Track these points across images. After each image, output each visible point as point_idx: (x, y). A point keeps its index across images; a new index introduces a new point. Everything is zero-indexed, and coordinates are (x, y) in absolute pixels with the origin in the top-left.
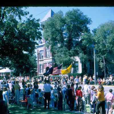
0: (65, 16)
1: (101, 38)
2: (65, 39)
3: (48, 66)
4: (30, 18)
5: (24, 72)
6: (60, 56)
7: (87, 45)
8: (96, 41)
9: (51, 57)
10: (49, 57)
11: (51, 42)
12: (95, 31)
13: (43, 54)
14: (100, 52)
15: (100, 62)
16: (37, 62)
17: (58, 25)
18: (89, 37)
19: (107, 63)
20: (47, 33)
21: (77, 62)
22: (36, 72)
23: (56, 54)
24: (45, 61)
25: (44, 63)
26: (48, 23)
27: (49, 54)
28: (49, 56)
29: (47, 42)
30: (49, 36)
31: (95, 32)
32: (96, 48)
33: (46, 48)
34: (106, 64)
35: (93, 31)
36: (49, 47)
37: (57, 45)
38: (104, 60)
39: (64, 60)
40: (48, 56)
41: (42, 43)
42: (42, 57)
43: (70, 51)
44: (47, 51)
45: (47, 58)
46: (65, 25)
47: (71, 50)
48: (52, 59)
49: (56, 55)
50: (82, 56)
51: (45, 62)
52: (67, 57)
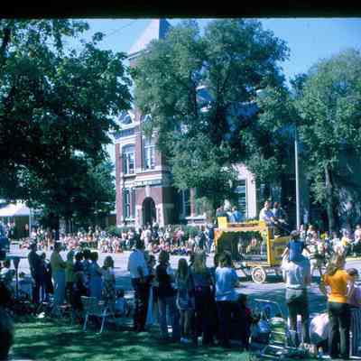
0: (206, 34)
1: (319, 106)
2: (204, 110)
3: (148, 196)
4: (95, 44)
5: (74, 215)
6: (189, 162)
7: (275, 129)
8: (303, 116)
9: (159, 168)
10: (153, 168)
11: (159, 118)
12: (300, 83)
13: (133, 157)
14: (315, 148)
15: (314, 182)
16: (114, 182)
17: (182, 64)
18: (279, 101)
19: (336, 185)
20: (146, 90)
21: (242, 183)
22: (112, 212)
23: (174, 156)
24: (139, 180)
25: (137, 187)
26: (151, 59)
27: (153, 157)
28: (152, 163)
29: (145, 120)
30: (151, 98)
31: (300, 87)
32: (302, 137)
33: (144, 137)
34: (333, 190)
35: (292, 82)
36: (153, 136)
37: (178, 127)
38: (327, 176)
39: (202, 174)
40: (149, 164)
41: (130, 121)
42: (131, 166)
43: (218, 146)
44: (148, 146)
45: (148, 170)
46: (205, 63)
47: (222, 142)
48: (163, 172)
49: (173, 159)
50: (258, 163)
51: (140, 184)
52: (209, 165)
